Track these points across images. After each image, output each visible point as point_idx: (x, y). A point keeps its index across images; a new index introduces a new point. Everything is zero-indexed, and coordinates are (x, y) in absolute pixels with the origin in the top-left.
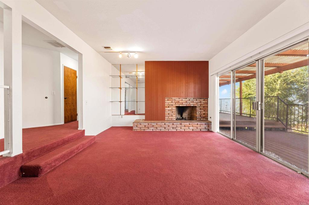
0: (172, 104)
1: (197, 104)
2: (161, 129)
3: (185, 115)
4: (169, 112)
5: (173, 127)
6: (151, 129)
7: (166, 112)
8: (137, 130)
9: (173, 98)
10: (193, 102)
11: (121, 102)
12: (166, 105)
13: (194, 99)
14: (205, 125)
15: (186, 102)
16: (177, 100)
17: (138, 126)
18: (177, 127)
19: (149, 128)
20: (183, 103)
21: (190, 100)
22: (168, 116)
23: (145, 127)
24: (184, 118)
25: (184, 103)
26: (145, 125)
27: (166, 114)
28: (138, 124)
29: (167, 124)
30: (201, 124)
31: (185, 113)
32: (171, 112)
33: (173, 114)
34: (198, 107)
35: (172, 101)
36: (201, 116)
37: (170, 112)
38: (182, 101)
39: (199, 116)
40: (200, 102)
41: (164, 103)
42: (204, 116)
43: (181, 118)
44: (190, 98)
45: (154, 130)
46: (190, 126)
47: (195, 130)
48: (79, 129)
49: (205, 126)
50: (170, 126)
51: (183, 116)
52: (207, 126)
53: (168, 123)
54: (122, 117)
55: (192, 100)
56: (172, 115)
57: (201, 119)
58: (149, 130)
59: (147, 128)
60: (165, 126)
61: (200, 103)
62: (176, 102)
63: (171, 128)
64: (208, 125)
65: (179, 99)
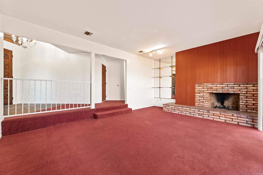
0: (203, 90)
1: (240, 91)
2: (186, 113)
3: (227, 103)
4: (199, 98)
5: (199, 114)
6: (177, 112)
7: (196, 98)
8: (166, 111)
9: (204, 84)
10: (234, 89)
11: (160, 88)
12: (196, 91)
13: (234, 84)
14: (247, 118)
15: (223, 89)
16: (209, 86)
17: (166, 107)
18: (203, 114)
19: (176, 111)
20: (218, 90)
21: (229, 86)
22: (199, 102)
23: (172, 109)
24: (226, 106)
25: (220, 90)
26: (172, 108)
27: (196, 100)
28: (167, 106)
29: (192, 109)
30: (239, 116)
31: (226, 101)
32: (203, 98)
33: (205, 101)
34: (242, 95)
35: (203, 87)
36: (248, 106)
37: (201, 98)
38: (217, 86)
39: (245, 106)
40: (246, 88)
41: (194, 89)
42: (253, 107)
43: (221, 106)
44: (228, 84)
45: (179, 113)
46: (221, 115)
47: (228, 122)
48: (125, 103)
49: (247, 120)
50: (195, 112)
51: (224, 105)
52: (251, 120)
53: (194, 109)
54: (161, 100)
55: (231, 86)
56: (203, 101)
57: (248, 111)
58: (175, 112)
59: (173, 110)
60: (190, 111)
61: (246, 90)
62: (208, 88)
63: (196, 114)
64: (253, 119)
65: (212, 85)
